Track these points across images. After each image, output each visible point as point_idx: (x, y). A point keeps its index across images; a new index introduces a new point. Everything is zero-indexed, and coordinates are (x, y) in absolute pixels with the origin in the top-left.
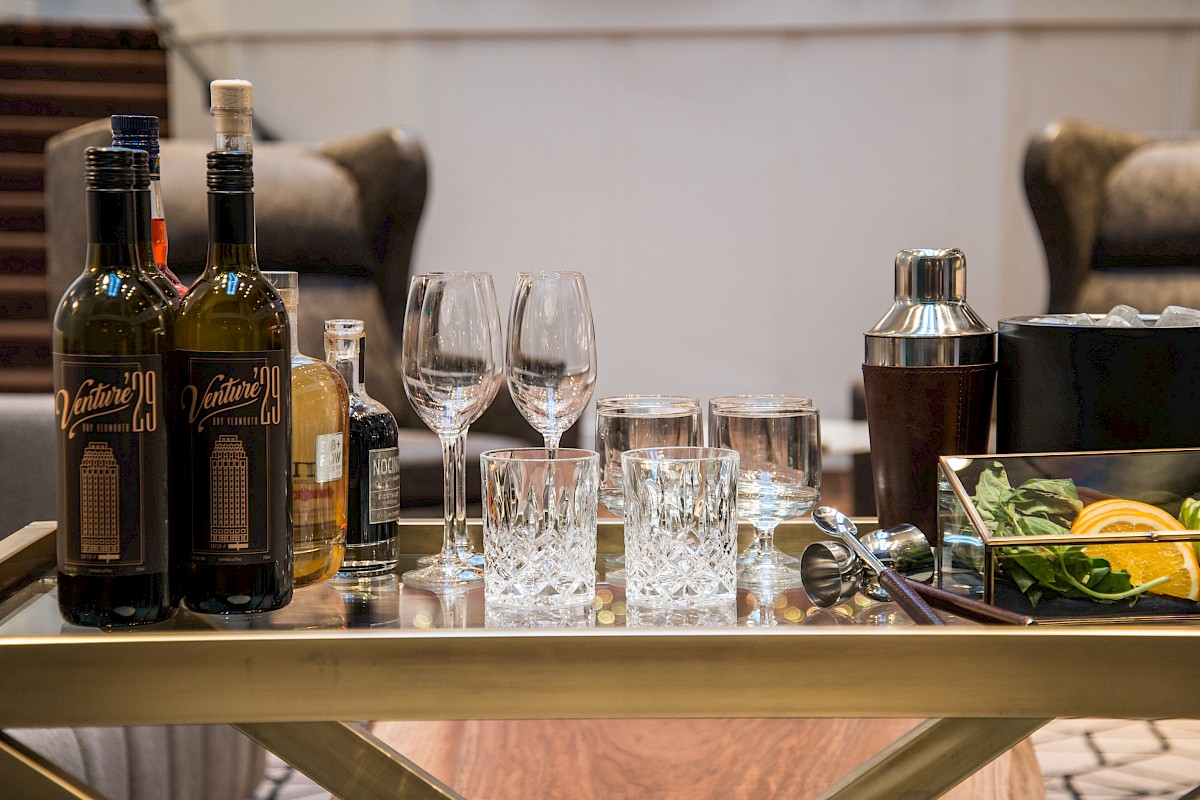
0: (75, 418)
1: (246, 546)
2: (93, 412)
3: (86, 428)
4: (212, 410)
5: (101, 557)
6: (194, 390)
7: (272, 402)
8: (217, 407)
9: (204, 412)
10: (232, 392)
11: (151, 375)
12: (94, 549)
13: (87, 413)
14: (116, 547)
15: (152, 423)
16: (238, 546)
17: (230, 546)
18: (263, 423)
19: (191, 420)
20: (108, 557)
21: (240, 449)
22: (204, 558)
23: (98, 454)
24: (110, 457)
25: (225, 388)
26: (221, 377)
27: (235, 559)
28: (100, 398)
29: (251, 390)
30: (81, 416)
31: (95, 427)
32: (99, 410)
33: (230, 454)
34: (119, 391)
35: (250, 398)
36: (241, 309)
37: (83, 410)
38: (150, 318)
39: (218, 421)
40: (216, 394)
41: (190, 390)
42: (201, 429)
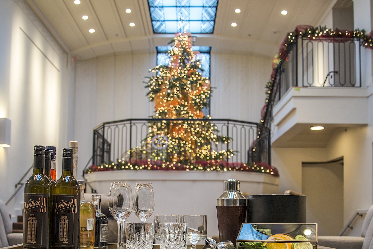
0: (27, 209)
1: (68, 242)
2: (31, 207)
3: (30, 211)
4: (60, 209)
5: (32, 243)
6: (57, 204)
7: (75, 207)
8: (62, 208)
9: (59, 209)
10: (65, 204)
11: (45, 199)
12: (30, 241)
13: (30, 207)
14: (35, 240)
15: (45, 210)
16: (66, 242)
17: (64, 242)
18: (72, 212)
19: (56, 211)
20: (34, 243)
21: (66, 218)
22: (57, 245)
23: (32, 217)
24: (35, 218)
25: (64, 203)
26: (63, 201)
27: (65, 245)
28: (33, 204)
29: (70, 204)
30: (29, 208)
31: (31, 211)
32: (32, 207)
33: (64, 220)
34: (37, 202)
35: (70, 206)
36: (69, 185)
37: (29, 207)
38: (46, 186)
39: (61, 212)
40: (62, 205)
41: (56, 204)
42: (58, 213)
